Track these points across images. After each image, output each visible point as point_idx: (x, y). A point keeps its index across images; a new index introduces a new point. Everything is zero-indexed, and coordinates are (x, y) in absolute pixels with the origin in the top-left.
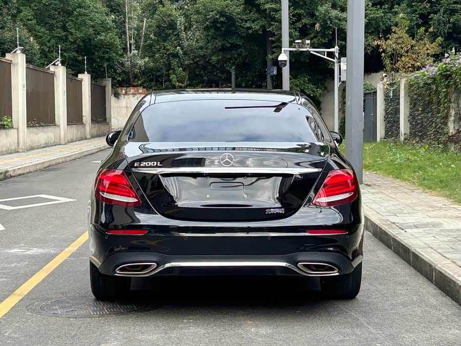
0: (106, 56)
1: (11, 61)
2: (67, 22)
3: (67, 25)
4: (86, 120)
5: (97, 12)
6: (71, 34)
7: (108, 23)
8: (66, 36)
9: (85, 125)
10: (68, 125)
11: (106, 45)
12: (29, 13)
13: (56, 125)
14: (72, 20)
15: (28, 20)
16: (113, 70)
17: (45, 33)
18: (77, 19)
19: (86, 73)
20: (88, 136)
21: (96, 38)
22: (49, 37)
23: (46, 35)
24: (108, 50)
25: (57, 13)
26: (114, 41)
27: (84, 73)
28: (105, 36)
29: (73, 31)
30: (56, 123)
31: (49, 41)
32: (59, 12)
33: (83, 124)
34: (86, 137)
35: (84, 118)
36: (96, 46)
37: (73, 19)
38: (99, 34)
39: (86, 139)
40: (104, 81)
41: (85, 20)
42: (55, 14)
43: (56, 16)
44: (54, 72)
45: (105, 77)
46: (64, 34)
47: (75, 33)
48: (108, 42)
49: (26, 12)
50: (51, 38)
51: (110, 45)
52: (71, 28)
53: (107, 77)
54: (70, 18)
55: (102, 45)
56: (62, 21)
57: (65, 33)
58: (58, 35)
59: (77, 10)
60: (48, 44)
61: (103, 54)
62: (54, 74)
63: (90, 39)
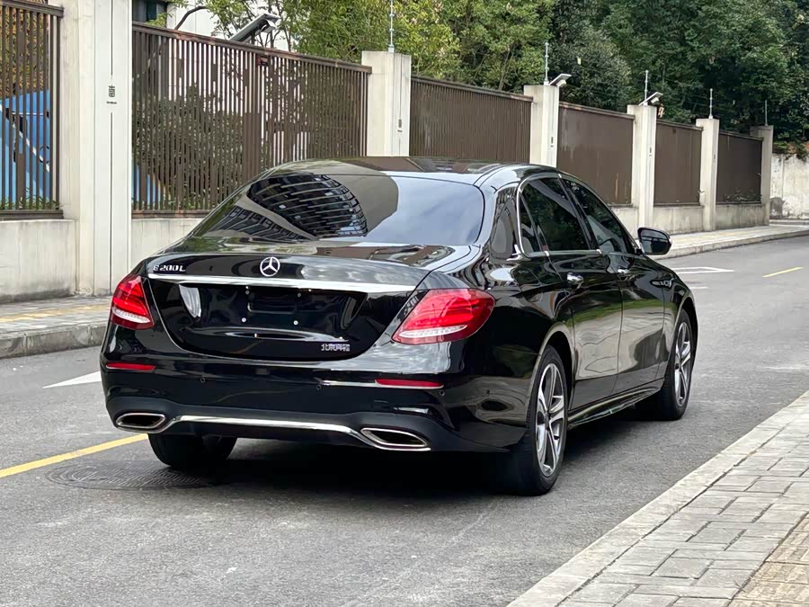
0: (761, 87)
1: (532, 98)
2: (686, 30)
3: (686, 34)
4: (705, 199)
5: (738, 12)
6: (692, 49)
7: (768, 30)
8: (683, 54)
9: (703, 207)
10: (654, 206)
11: (762, 68)
12: (623, 14)
13: (631, 206)
14: (694, 25)
15: (620, 27)
16: (797, 111)
17: (648, 49)
18: (703, 25)
19: (711, 117)
20: (708, 226)
21: (745, 55)
22: (654, 55)
23: (649, 52)
24: (765, 77)
25: (669, 13)
26: (776, 60)
27: (707, 117)
28: (761, 52)
29: (695, 44)
30: (632, 201)
31: (654, 63)
32: (674, 13)
33: (699, 205)
34: (703, 226)
35: (702, 195)
36: (744, 70)
37: (697, 24)
38: (749, 49)
39: (703, 231)
40: (759, 131)
41: (716, 25)
42: (667, 16)
43: (668, 20)
44: (634, 116)
45: (764, 125)
46: (679, 50)
47: (698, 47)
48: (765, 63)
49: (618, 14)
50: (658, 57)
51: (767, 67)
52: (691, 41)
53: (766, 125)
54: (692, 23)
55: (754, 69)
56: (678, 28)
57: (682, 48)
58: (671, 52)
59: (703, 8)
60: (653, 68)
61: (755, 84)
62: (632, 120)
63: (733, 59)
